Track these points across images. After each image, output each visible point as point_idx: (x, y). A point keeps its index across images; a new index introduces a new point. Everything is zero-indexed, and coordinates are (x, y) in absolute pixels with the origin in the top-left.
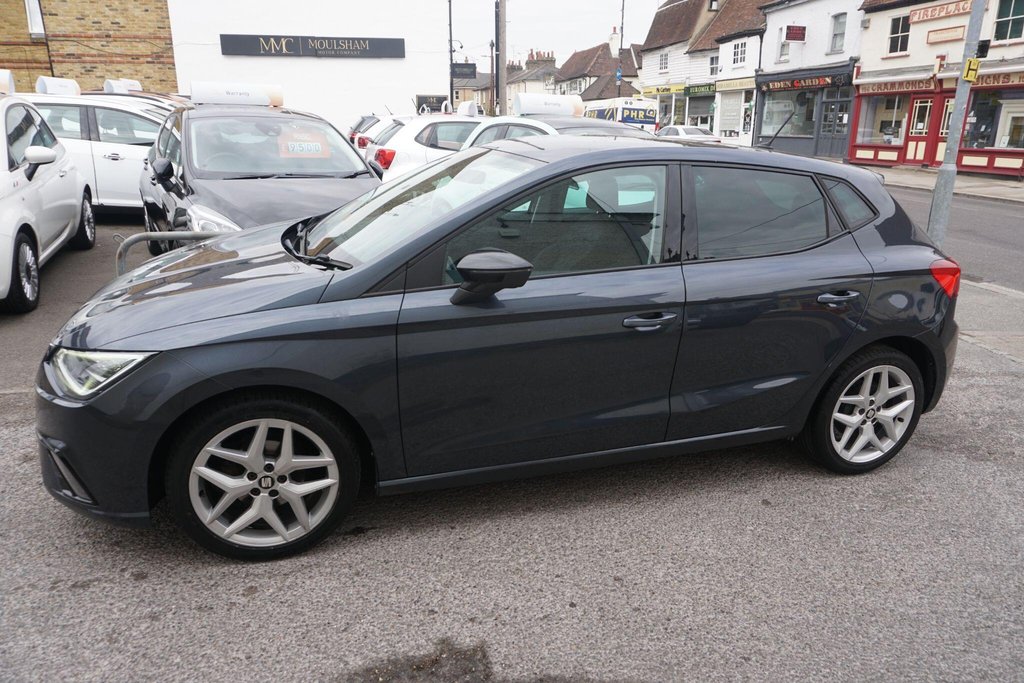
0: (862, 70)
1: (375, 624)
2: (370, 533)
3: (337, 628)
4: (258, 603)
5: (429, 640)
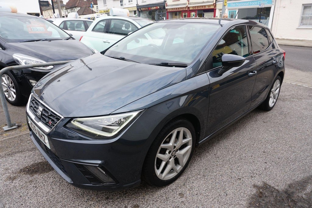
0: (168, 4)
3: (224, 195)
4: (190, 198)
5: (251, 187)
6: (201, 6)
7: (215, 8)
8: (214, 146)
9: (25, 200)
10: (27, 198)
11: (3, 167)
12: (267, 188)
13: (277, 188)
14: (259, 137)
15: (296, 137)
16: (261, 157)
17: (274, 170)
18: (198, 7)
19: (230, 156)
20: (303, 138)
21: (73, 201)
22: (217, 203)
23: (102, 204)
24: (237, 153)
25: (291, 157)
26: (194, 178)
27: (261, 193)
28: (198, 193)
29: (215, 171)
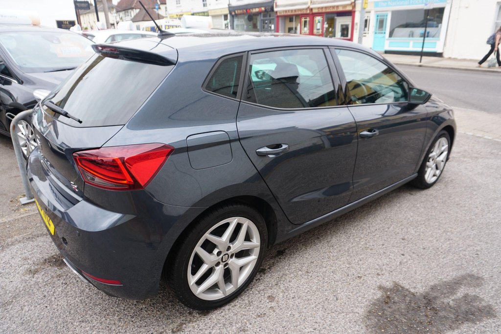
0: (277, 4)
1: (345, 291)
2: (287, 251)
3: (333, 299)
4: (283, 302)
5: (374, 289)
6: (330, 7)
7: (354, 10)
8: (329, 229)
9: (51, 302)
10: (53, 299)
11: (20, 256)
12: (398, 290)
13: (412, 290)
14: (400, 216)
15: (457, 216)
16: (397, 247)
17: (413, 266)
18: (326, 8)
19: (350, 245)
20: (468, 218)
21: (117, 303)
22: (322, 310)
23: (157, 308)
24: (362, 240)
25: (443, 246)
26: (292, 275)
27: (388, 297)
28: (296, 296)
29: (325, 265)
